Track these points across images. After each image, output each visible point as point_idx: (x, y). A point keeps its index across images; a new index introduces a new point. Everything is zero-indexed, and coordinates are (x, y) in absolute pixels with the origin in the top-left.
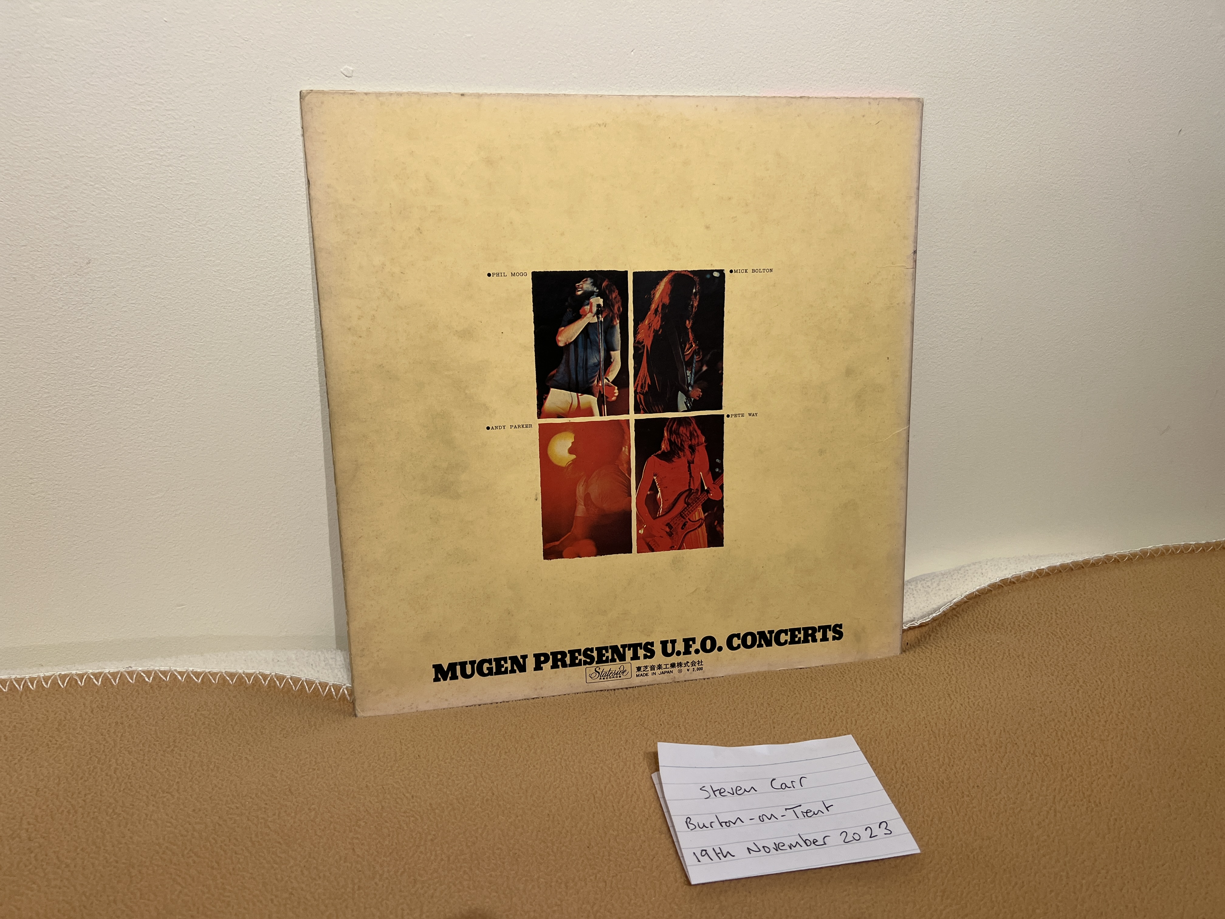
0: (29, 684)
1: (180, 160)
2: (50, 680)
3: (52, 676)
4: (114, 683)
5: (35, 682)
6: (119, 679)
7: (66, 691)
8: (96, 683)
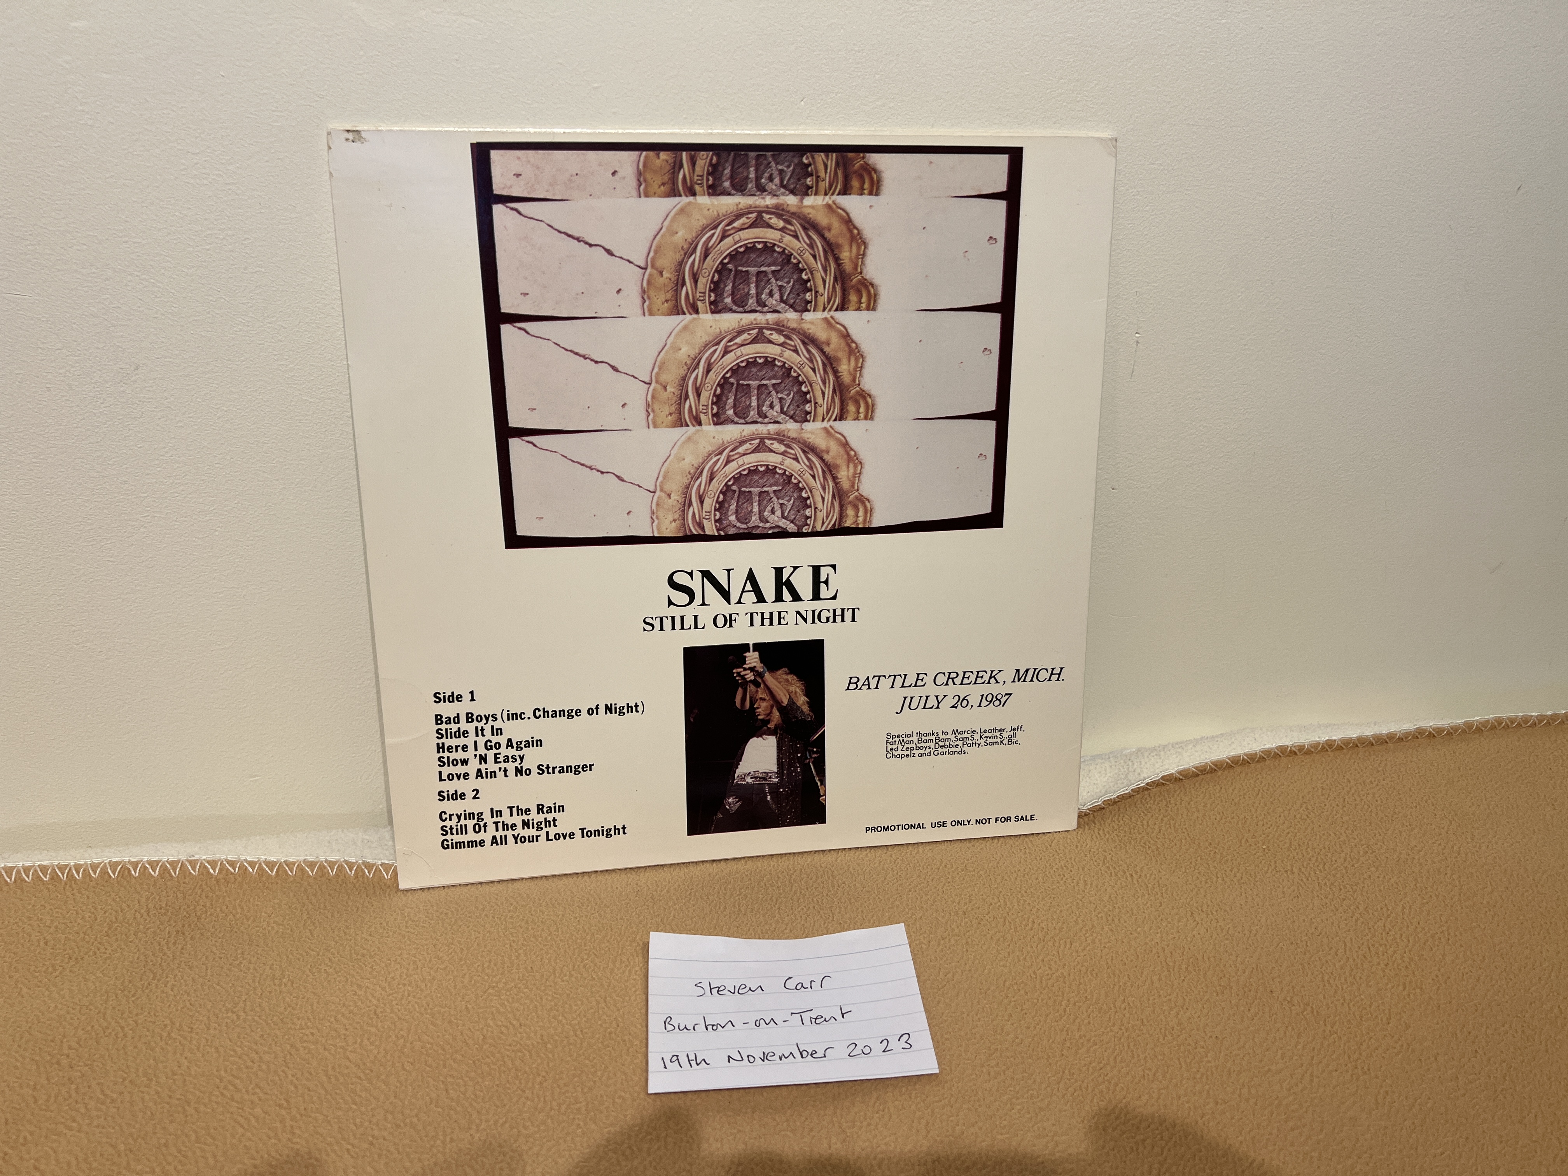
0: (74, 872)
1: (242, 244)
2: (99, 869)
3: (100, 864)
4: (173, 873)
5: (82, 870)
6: (181, 868)
7: (118, 883)
8: (153, 873)
